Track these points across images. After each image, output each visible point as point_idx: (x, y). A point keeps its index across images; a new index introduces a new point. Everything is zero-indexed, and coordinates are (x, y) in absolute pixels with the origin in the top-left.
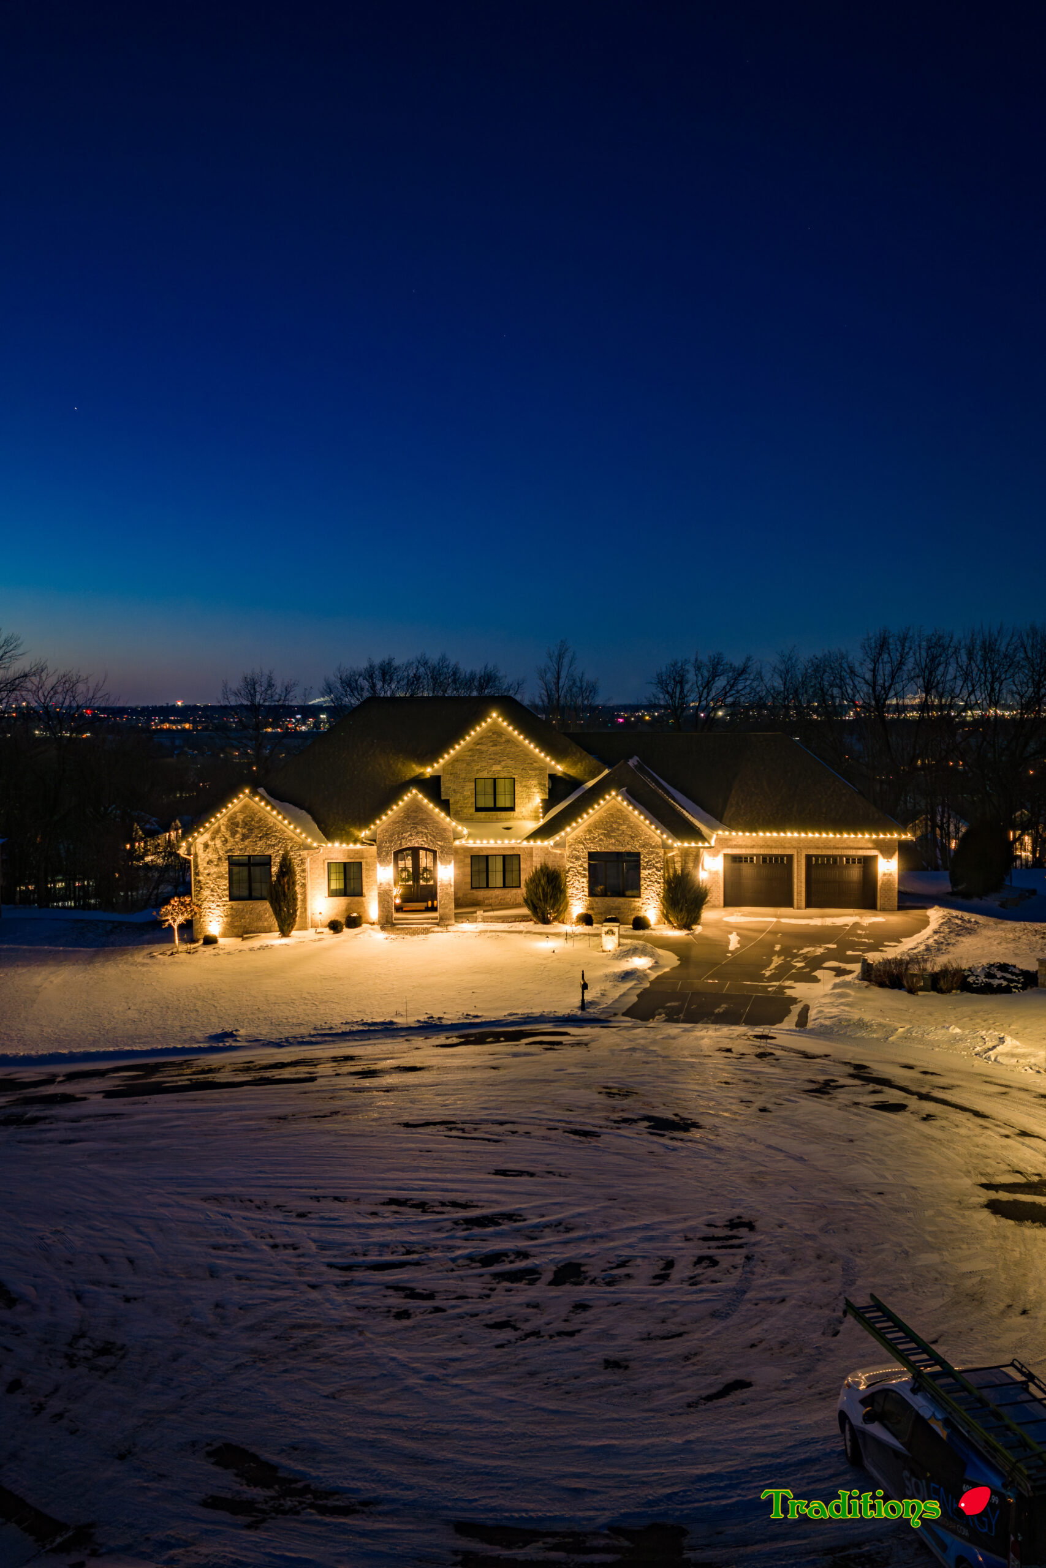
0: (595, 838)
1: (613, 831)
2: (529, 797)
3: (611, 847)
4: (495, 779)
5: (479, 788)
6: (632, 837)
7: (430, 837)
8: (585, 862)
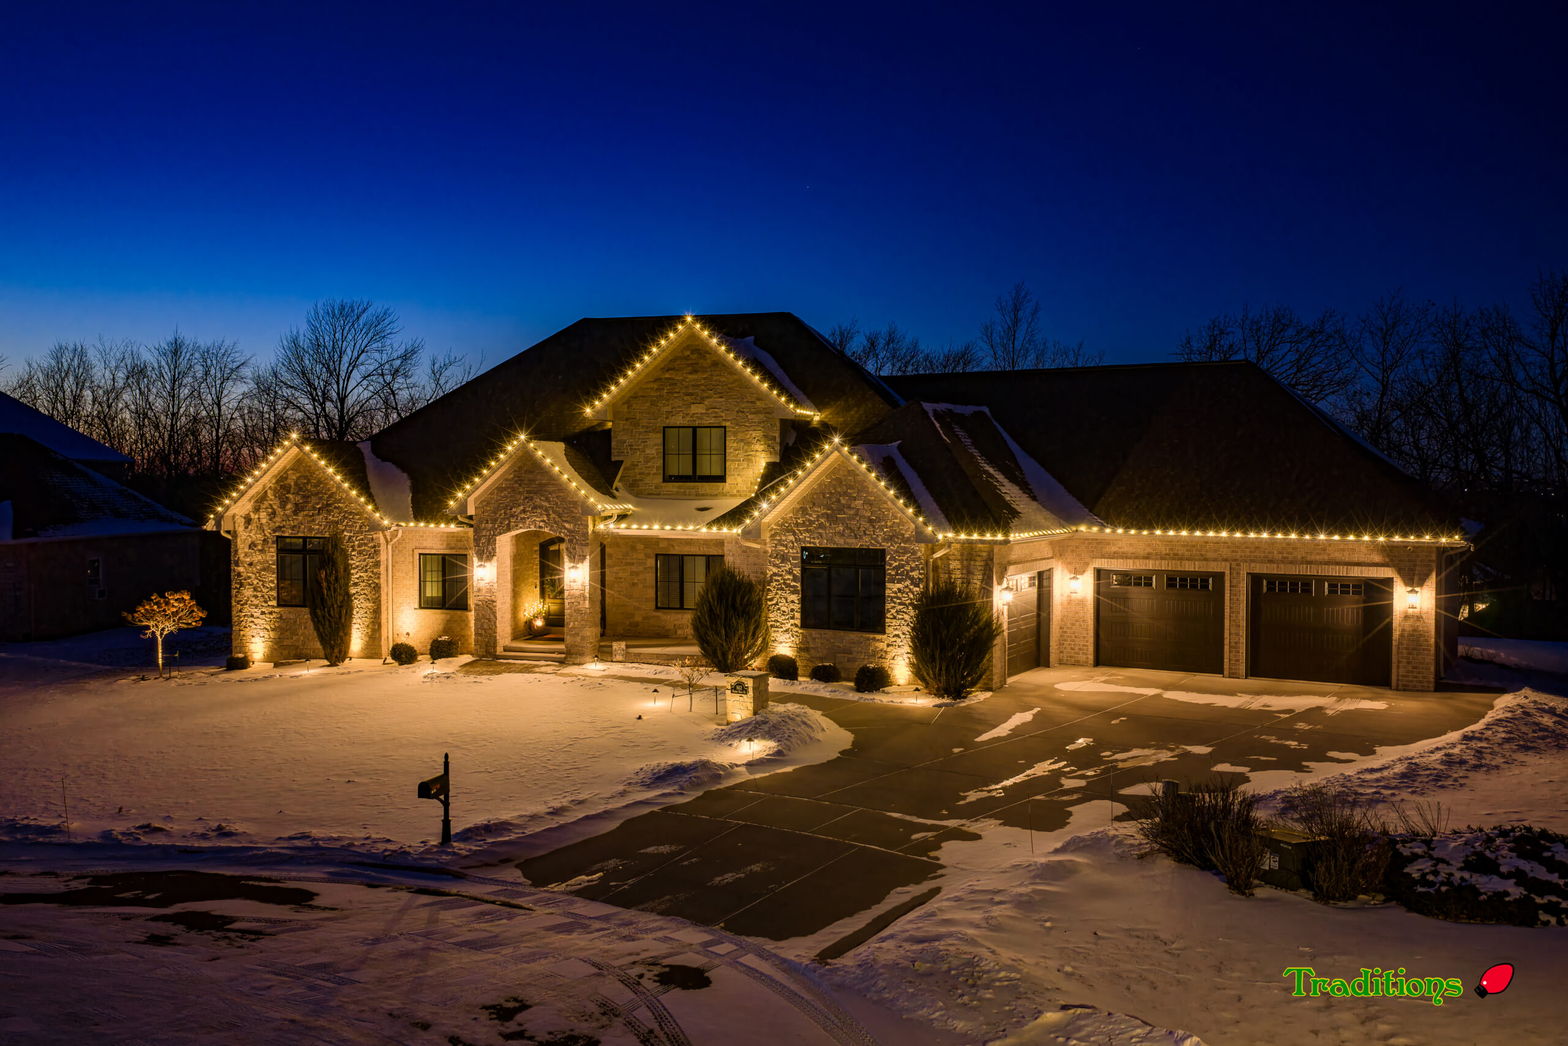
0: (811, 522)
1: (841, 510)
2: (749, 459)
3: (837, 539)
4: (695, 429)
5: (672, 446)
6: (871, 521)
7: (553, 515)
8: (795, 566)
